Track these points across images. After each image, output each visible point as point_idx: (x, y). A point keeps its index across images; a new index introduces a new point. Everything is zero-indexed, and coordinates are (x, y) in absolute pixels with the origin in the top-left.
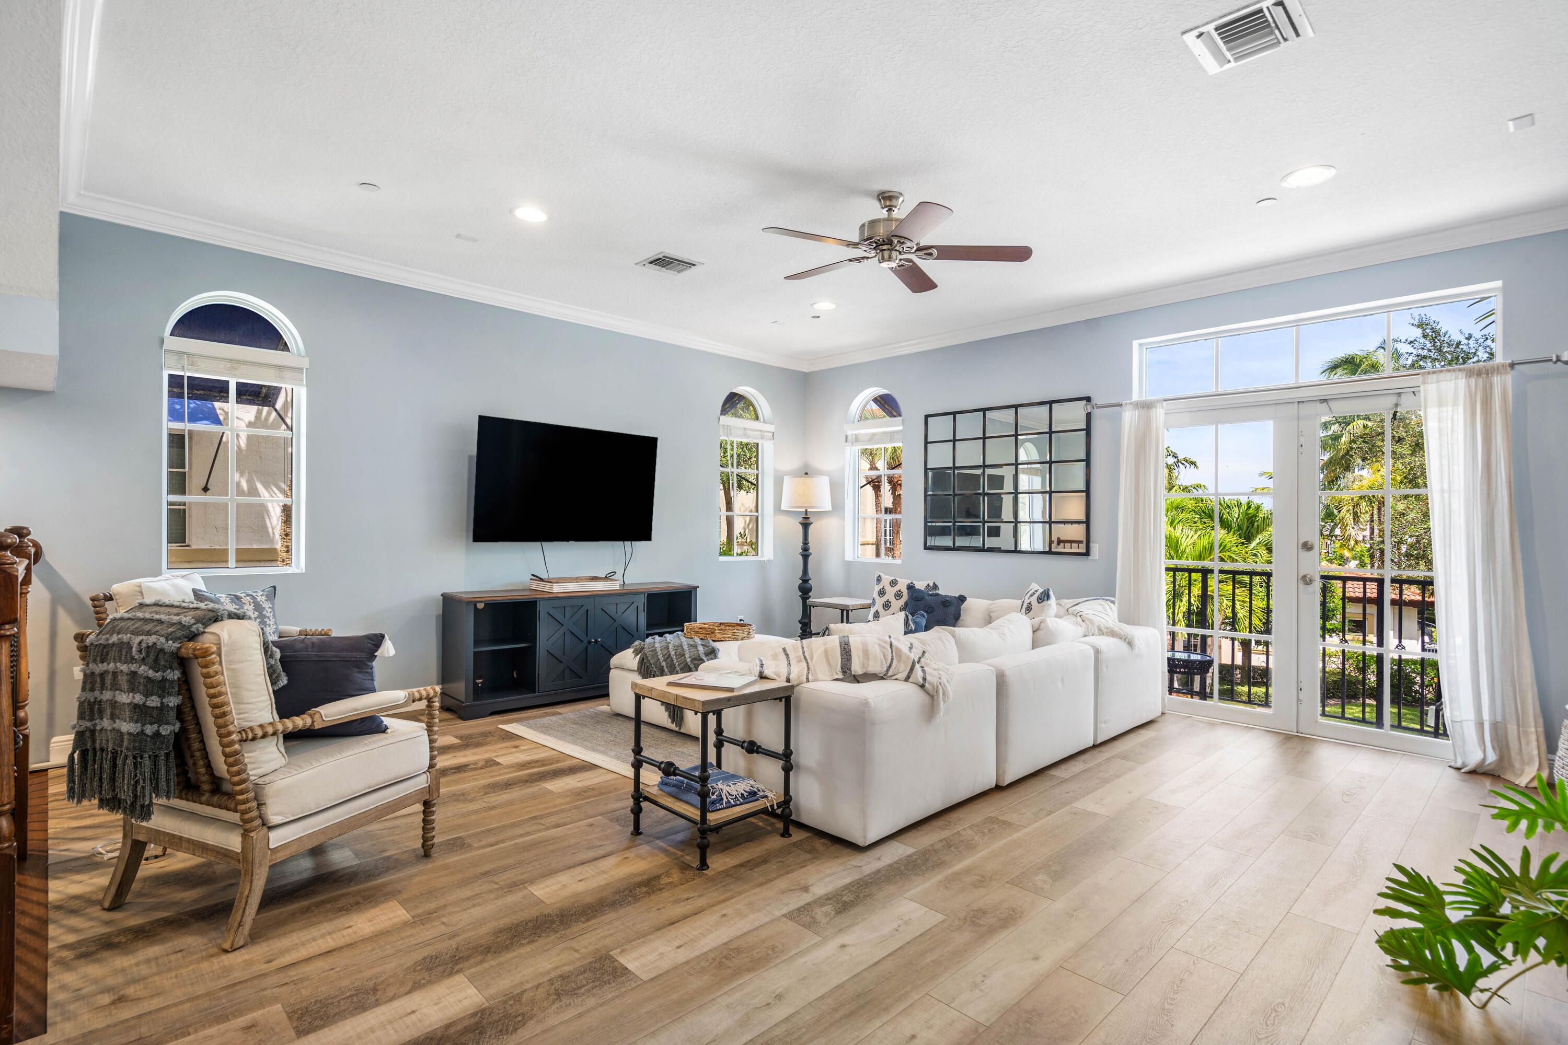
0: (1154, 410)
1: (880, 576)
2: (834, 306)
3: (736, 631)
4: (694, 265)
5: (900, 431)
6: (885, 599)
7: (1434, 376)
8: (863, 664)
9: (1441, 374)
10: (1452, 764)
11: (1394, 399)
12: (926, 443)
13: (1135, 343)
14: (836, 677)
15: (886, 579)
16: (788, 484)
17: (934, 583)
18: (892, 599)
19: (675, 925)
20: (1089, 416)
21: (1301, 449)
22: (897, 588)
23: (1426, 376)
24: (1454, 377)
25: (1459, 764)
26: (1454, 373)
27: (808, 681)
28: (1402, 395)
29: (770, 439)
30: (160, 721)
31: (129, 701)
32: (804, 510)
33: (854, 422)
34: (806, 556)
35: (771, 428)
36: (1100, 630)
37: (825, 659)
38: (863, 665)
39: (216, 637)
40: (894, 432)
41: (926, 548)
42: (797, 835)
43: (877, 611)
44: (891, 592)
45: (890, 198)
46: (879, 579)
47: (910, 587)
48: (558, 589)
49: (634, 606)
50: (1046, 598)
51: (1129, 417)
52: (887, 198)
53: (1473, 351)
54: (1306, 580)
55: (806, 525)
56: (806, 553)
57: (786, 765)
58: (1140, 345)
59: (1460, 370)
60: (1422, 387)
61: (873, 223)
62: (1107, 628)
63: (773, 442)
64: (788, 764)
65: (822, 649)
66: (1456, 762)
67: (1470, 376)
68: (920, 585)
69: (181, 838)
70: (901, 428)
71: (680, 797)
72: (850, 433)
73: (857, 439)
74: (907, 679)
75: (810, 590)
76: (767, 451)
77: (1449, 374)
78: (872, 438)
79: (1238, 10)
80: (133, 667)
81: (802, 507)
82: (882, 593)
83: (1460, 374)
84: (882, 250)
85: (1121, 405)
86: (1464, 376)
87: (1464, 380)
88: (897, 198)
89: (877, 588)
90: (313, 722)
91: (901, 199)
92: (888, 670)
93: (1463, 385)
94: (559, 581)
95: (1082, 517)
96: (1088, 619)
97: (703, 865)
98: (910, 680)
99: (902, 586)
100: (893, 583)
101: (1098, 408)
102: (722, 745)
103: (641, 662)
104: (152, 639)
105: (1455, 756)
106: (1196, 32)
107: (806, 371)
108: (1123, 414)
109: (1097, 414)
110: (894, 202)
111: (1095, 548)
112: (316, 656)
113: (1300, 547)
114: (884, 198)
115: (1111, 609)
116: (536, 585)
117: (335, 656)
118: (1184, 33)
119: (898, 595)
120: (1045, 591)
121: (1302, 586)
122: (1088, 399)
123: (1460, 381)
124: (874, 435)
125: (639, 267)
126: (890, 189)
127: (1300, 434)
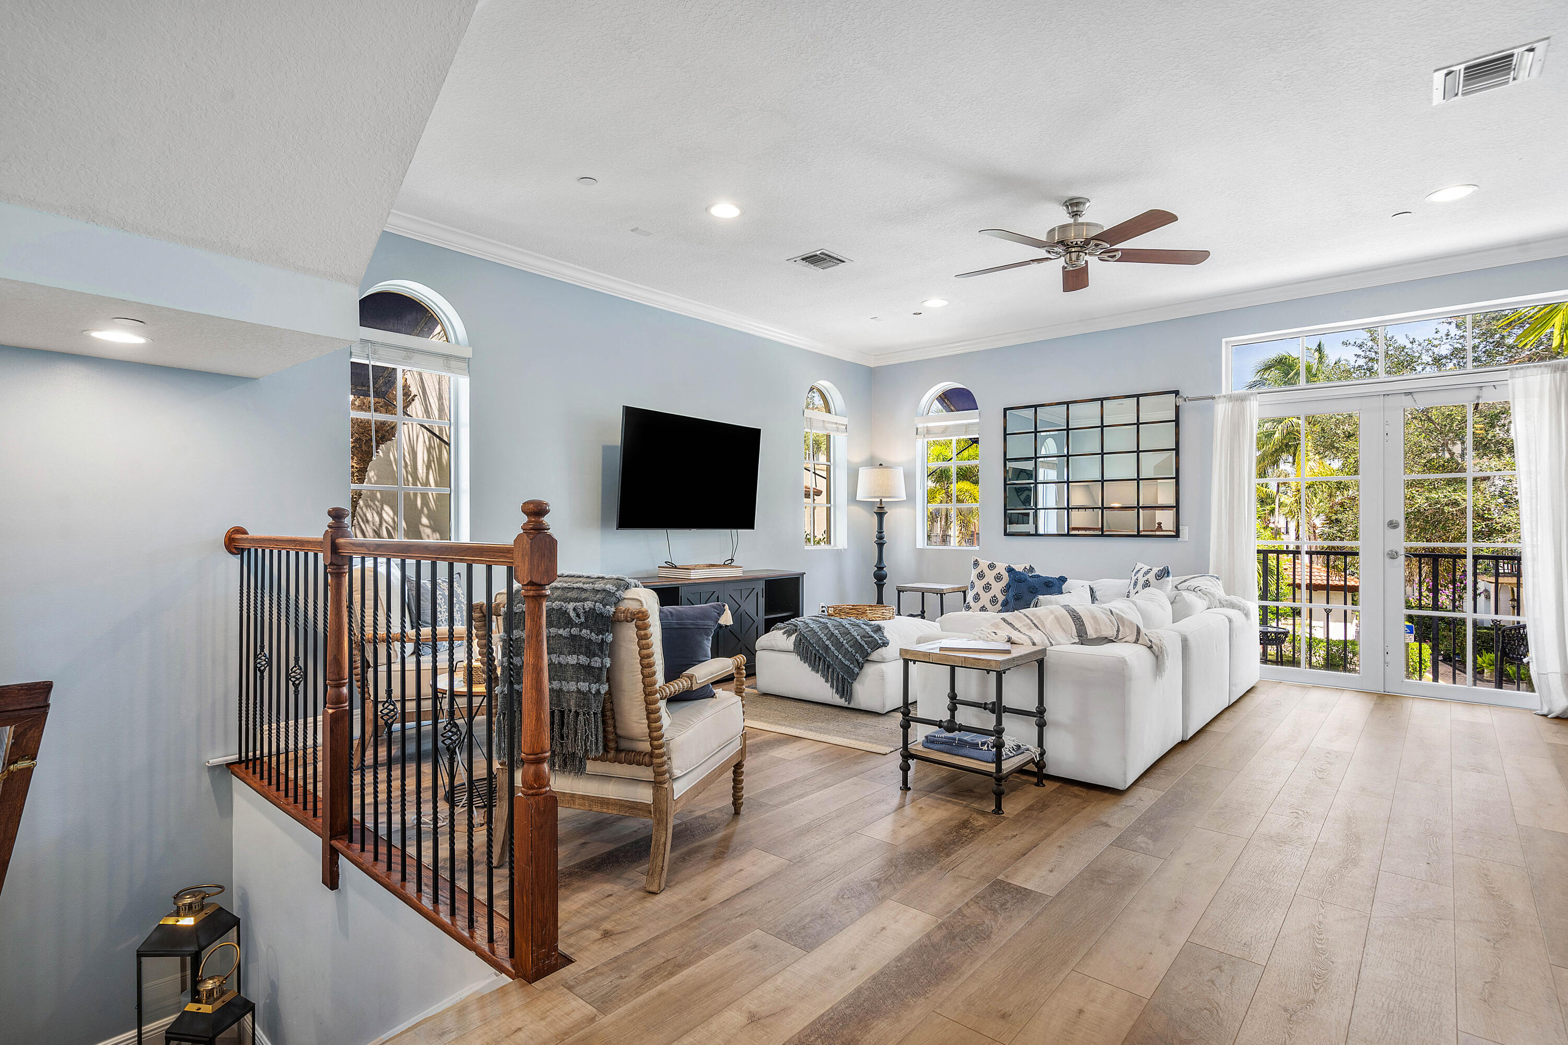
0: (1248, 402)
1: (976, 560)
2: (945, 303)
3: (884, 611)
4: (843, 262)
5: (978, 423)
6: (984, 581)
7: (1522, 371)
8: (1096, 629)
9: (1528, 370)
10: (1539, 712)
11: (1475, 392)
12: (1005, 434)
13: (1224, 340)
14: (1074, 641)
15: (984, 564)
16: (864, 475)
17: (1030, 566)
18: (992, 582)
19: (1027, 856)
20: (1177, 408)
21: (1386, 438)
22: (995, 572)
23: (1514, 371)
24: (1540, 373)
25: (1545, 711)
26: (1540, 369)
27: (1052, 645)
28: (1483, 388)
29: (843, 432)
30: (598, 680)
31: (575, 662)
32: (878, 500)
33: (922, 416)
34: (881, 545)
35: (845, 421)
36: (1220, 603)
37: (1058, 626)
38: (1096, 631)
39: (639, 603)
40: (970, 424)
41: (1006, 534)
42: (1050, 786)
43: (977, 594)
44: (990, 576)
45: (1077, 204)
46: (976, 564)
47: (1010, 570)
48: (696, 575)
49: (755, 592)
50: (1166, 575)
51: (1222, 409)
52: (1074, 206)
53: (1417, 354)
54: (1393, 555)
55: (881, 515)
56: (881, 541)
57: (1039, 720)
58: (1226, 342)
59: (1546, 366)
60: (1510, 382)
61: (1064, 228)
62: (1227, 601)
63: (846, 434)
64: (1042, 720)
65: (1052, 616)
66: (1542, 709)
67: (1555, 372)
68: (1019, 568)
69: (573, 796)
70: (977, 420)
71: (954, 752)
72: (920, 426)
73: (928, 431)
74: (1136, 641)
75: (885, 577)
76: (840, 442)
77: (1535, 370)
78: (945, 431)
79: (1494, 54)
80: (575, 631)
81: (878, 497)
82: (981, 576)
83: (1546, 370)
84: (1070, 252)
85: (1213, 398)
86: (1549, 372)
87: (1549, 375)
88: (1084, 204)
89: (975, 572)
90: (692, 684)
91: (1088, 204)
92: (1117, 635)
93: (1548, 378)
94: (695, 568)
95: (1173, 503)
96: (1209, 593)
97: (998, 809)
98: (1139, 642)
99: (1001, 568)
100: (992, 566)
101: (1189, 400)
102: (956, 709)
103: (798, 643)
104: (588, 605)
105: (1542, 704)
106: (1445, 71)
107: (872, 366)
108: (1216, 406)
109: (1185, 407)
110: (1081, 208)
111: (1184, 530)
112: (678, 624)
113: (1386, 525)
114: (1071, 205)
115: (1218, 584)
116: (673, 573)
117: (692, 624)
118: (1436, 71)
119: (998, 578)
120: (1165, 568)
121: (1388, 560)
122: (1177, 393)
123: (1545, 375)
124: (947, 427)
125: (791, 264)
126: (1080, 196)
127: (1386, 423)
